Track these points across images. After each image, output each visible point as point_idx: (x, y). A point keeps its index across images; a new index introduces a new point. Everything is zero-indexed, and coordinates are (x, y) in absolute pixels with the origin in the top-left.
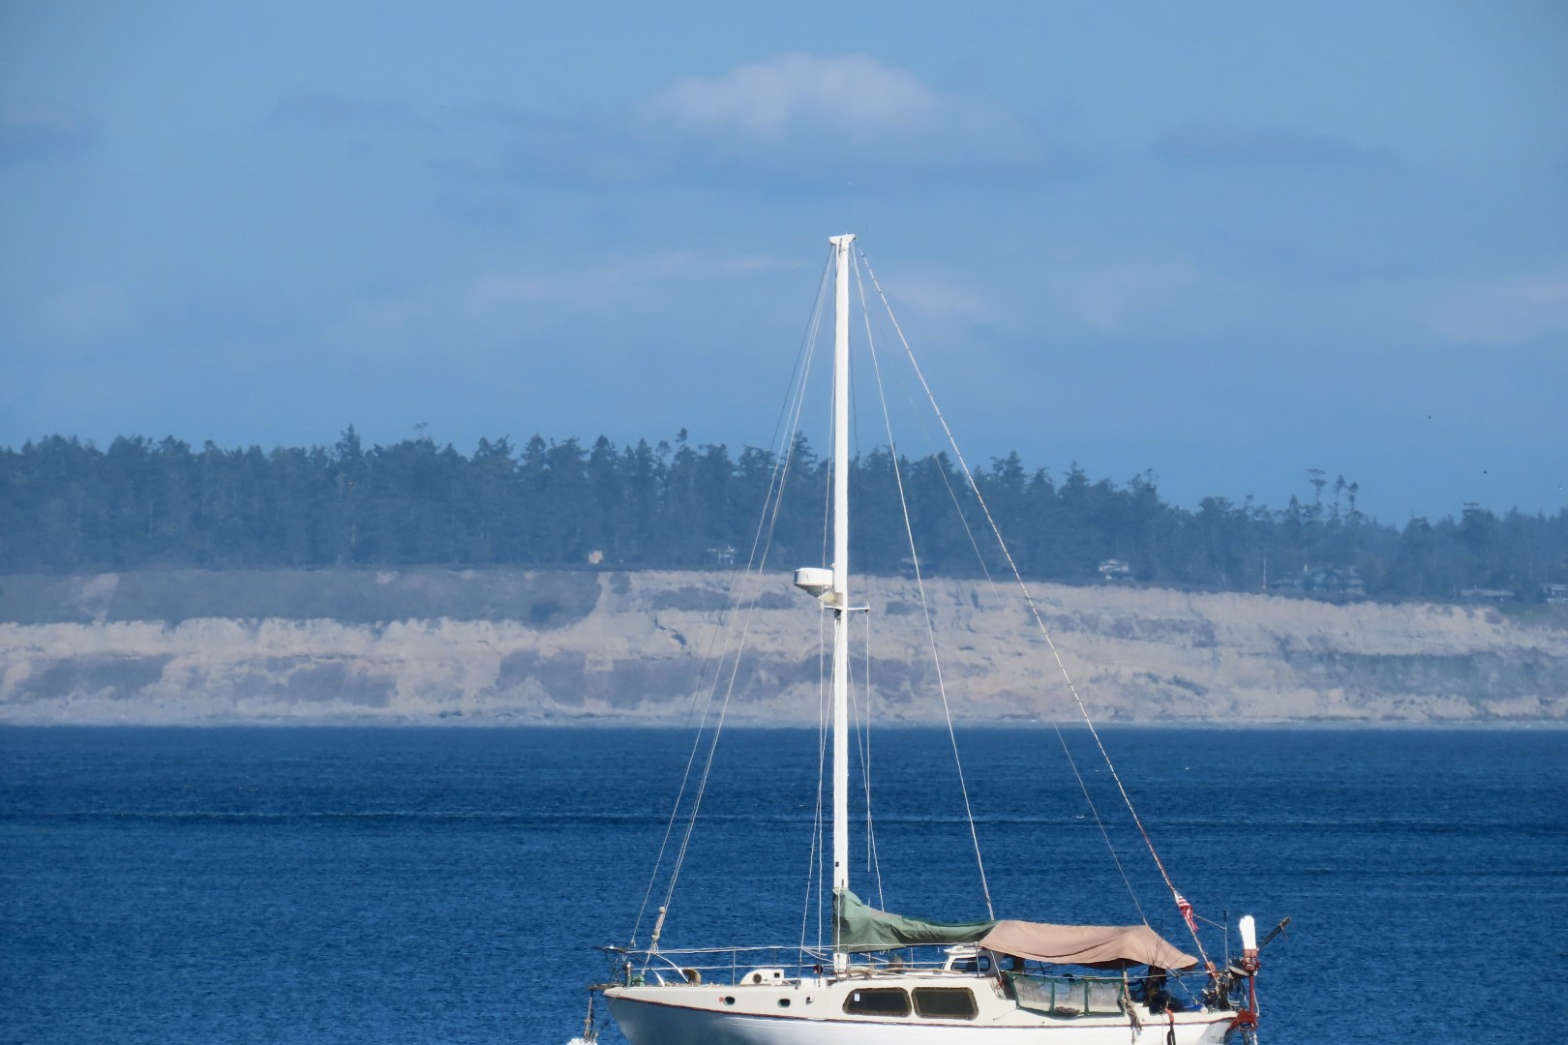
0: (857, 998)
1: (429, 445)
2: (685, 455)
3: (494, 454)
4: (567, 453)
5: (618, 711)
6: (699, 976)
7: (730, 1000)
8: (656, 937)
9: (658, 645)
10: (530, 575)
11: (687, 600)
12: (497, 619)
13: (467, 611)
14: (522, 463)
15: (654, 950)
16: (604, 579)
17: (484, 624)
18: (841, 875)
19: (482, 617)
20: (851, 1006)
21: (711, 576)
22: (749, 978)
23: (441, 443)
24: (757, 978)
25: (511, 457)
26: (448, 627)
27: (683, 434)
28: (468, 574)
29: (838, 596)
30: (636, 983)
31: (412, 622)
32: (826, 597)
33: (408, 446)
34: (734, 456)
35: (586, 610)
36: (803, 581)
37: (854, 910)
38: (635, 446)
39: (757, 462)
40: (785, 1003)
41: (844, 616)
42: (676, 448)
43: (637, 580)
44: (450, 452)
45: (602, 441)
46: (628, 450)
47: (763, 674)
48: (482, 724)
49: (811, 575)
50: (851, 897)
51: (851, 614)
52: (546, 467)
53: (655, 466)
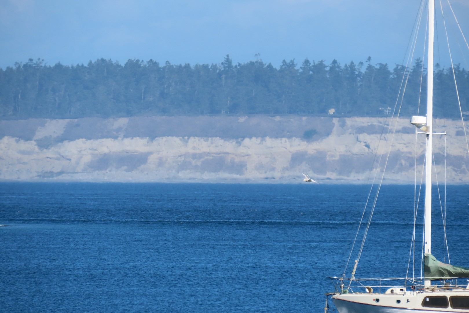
0: (428, 300)
1: (261, 64)
2: (370, 67)
3: (289, 66)
4: (319, 67)
5: (342, 177)
6: (372, 290)
7: (378, 300)
8: (354, 273)
9: (358, 149)
10: (304, 118)
11: (370, 130)
12: (290, 137)
13: (277, 134)
14: (301, 70)
15: (353, 279)
16: (335, 121)
17: (284, 139)
18: (428, 248)
19: (284, 136)
20: (425, 304)
21: (381, 119)
22: (389, 291)
23: (266, 63)
24: (392, 291)
25: (296, 68)
26: (269, 141)
27: (369, 59)
28: (278, 118)
29: (428, 128)
30: (345, 292)
31: (254, 139)
32: (423, 128)
33: (252, 63)
34: (391, 68)
35: (328, 134)
36: (414, 122)
37: (434, 263)
38: (348, 64)
39: (400, 70)
40: (399, 301)
41: (430, 136)
42: (366, 65)
43: (349, 121)
44: (270, 66)
45: (335, 62)
46: (346, 65)
47: (403, 162)
48: (284, 182)
49: (418, 119)
50: (431, 257)
51: (433, 135)
52: (311, 73)
53: (357, 73)
